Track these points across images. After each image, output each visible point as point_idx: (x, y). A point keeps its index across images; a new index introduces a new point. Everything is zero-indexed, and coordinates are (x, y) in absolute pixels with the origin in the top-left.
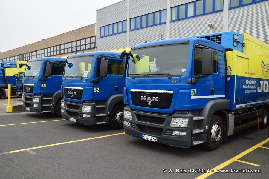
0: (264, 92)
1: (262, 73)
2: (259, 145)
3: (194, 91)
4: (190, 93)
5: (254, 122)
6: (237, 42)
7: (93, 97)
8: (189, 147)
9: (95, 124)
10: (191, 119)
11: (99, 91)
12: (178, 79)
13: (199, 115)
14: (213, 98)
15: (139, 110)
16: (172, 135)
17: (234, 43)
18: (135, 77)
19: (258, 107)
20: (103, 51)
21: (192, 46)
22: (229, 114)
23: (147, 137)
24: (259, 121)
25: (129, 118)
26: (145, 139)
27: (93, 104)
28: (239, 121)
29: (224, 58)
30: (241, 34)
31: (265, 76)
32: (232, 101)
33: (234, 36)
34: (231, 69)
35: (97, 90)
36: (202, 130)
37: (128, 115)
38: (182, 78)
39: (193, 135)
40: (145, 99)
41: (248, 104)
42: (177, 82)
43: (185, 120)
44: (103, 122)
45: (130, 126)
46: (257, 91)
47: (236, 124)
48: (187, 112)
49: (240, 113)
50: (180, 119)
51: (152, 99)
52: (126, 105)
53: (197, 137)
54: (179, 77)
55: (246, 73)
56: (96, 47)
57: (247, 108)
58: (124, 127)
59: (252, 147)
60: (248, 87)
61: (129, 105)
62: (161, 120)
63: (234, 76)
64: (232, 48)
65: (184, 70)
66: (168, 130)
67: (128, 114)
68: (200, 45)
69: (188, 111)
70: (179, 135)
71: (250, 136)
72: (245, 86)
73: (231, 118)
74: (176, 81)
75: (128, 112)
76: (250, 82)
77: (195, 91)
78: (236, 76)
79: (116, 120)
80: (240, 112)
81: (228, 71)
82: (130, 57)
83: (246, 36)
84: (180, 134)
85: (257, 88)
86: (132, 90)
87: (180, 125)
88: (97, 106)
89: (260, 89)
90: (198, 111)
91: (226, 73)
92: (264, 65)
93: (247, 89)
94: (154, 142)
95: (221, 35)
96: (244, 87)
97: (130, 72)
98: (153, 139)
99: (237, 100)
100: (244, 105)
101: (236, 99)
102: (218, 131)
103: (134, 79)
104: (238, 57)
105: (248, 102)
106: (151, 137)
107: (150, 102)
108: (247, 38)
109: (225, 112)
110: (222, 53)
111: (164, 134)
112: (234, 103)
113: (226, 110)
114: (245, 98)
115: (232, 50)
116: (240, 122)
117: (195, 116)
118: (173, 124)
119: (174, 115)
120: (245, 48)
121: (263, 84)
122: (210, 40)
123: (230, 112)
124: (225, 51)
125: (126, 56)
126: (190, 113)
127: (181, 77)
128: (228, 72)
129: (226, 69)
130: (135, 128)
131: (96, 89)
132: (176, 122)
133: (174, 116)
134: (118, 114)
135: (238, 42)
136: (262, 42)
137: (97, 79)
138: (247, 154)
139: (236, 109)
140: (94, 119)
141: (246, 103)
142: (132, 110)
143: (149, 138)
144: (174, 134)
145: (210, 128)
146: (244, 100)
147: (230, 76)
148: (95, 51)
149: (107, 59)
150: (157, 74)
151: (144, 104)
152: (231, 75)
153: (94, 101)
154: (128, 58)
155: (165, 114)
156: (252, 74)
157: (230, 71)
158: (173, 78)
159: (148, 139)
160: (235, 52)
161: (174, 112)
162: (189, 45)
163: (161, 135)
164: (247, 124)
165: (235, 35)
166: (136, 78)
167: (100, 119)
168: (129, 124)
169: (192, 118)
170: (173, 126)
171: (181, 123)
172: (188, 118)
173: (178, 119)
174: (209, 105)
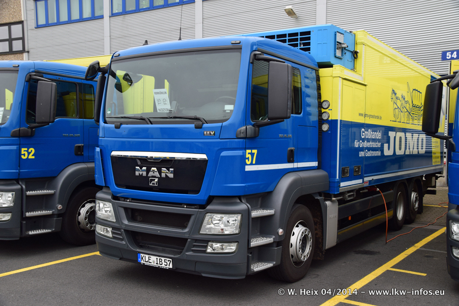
0: (397, 154)
1: (393, 115)
2: (387, 266)
3: (252, 154)
4: (243, 158)
5: (379, 217)
6: (343, 49)
7: (19, 170)
8: (244, 277)
9: (24, 235)
10: (246, 215)
11: (33, 157)
12: (217, 127)
13: (264, 206)
14: (293, 168)
15: (132, 199)
16: (205, 252)
17: (337, 50)
18: (121, 124)
19: (385, 186)
20: (45, 61)
21: (246, 56)
22: (328, 203)
23: (151, 260)
24: (388, 214)
25: (109, 216)
26: (146, 263)
27: (19, 187)
28: (348, 217)
29: (315, 83)
30: (351, 32)
31: (397, 120)
32: (332, 174)
33: (335, 35)
34: (329, 105)
35: (28, 153)
36: (270, 237)
37: (106, 211)
38: (225, 126)
39: (251, 250)
40: (145, 174)
41: (366, 179)
42: (214, 134)
43: (233, 217)
44: (45, 229)
45: (110, 235)
46: (382, 151)
47: (342, 223)
48: (239, 201)
49: (349, 199)
50: (223, 215)
51: (160, 173)
52: (100, 188)
53: (261, 253)
54: (220, 124)
55: (360, 115)
56: (26, 50)
57: (363, 188)
58: (97, 240)
59: (374, 270)
60: (366, 144)
61: (107, 187)
62: (181, 220)
63: (337, 120)
64: (332, 60)
65: (229, 108)
66: (196, 241)
67: (105, 209)
68: (263, 53)
69: (240, 198)
70: (221, 251)
71: (371, 247)
72: (359, 141)
73: (332, 210)
74: (212, 133)
75: (107, 203)
76: (369, 134)
77: (254, 153)
78: (341, 121)
79: (79, 223)
80: (349, 196)
81: (323, 110)
82: (110, 76)
83: (361, 36)
84: (223, 249)
85: (382, 145)
86: (114, 153)
87: (222, 229)
88: (29, 193)
89: (389, 149)
90: (263, 198)
91: (320, 114)
92: (397, 98)
93: (362, 149)
94: (165, 270)
95: (309, 33)
96: (356, 144)
97: (109, 112)
98: (164, 263)
99: (343, 172)
100: (356, 183)
101: (341, 170)
102: (304, 240)
103: (119, 128)
104: (344, 81)
105: (365, 175)
106: (159, 258)
107: (156, 180)
108: (363, 41)
109: (319, 198)
110: (311, 71)
111: (187, 251)
112: (337, 178)
113: (320, 194)
114: (359, 168)
115: (331, 66)
116: (350, 219)
117: (255, 207)
118: (208, 226)
119: (209, 207)
120: (360, 62)
121: (395, 137)
122: (287, 43)
123: (328, 197)
124: (316, 68)
125: (100, 74)
126: (243, 201)
127: (224, 124)
128: (324, 112)
129: (320, 105)
130: (122, 240)
131: (27, 151)
132: (214, 222)
133: (208, 210)
134: (83, 209)
135: (345, 48)
136: (393, 50)
137: (29, 128)
138: (365, 286)
139: (340, 191)
140: (21, 223)
141: (361, 177)
142: (115, 198)
143: (154, 263)
144: (209, 250)
145: (289, 233)
146: (356, 171)
147: (327, 121)
148: (24, 60)
149: (53, 80)
150: (171, 118)
151: (143, 184)
152: (330, 119)
153: (22, 180)
154: (103, 80)
155: (189, 205)
156: (373, 117)
157: (327, 110)
158: (205, 125)
159: (152, 264)
160: (338, 70)
161: (210, 200)
162: (241, 53)
163: (181, 252)
164: (365, 223)
165: (337, 33)
166: (123, 126)
167: (37, 222)
168: (107, 231)
169: (249, 212)
170: (207, 232)
171: (226, 226)
172: (240, 213)
173: (219, 216)
174: (285, 183)
